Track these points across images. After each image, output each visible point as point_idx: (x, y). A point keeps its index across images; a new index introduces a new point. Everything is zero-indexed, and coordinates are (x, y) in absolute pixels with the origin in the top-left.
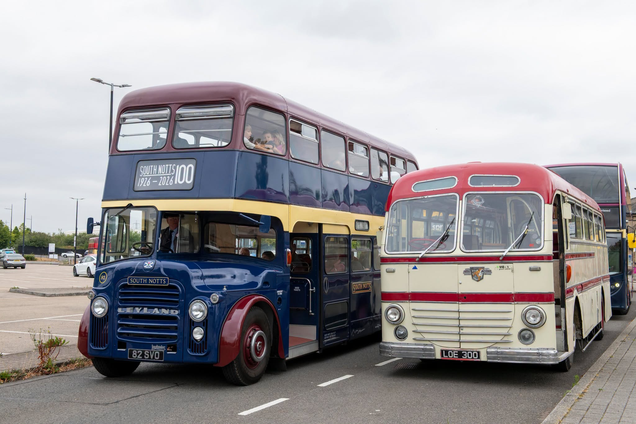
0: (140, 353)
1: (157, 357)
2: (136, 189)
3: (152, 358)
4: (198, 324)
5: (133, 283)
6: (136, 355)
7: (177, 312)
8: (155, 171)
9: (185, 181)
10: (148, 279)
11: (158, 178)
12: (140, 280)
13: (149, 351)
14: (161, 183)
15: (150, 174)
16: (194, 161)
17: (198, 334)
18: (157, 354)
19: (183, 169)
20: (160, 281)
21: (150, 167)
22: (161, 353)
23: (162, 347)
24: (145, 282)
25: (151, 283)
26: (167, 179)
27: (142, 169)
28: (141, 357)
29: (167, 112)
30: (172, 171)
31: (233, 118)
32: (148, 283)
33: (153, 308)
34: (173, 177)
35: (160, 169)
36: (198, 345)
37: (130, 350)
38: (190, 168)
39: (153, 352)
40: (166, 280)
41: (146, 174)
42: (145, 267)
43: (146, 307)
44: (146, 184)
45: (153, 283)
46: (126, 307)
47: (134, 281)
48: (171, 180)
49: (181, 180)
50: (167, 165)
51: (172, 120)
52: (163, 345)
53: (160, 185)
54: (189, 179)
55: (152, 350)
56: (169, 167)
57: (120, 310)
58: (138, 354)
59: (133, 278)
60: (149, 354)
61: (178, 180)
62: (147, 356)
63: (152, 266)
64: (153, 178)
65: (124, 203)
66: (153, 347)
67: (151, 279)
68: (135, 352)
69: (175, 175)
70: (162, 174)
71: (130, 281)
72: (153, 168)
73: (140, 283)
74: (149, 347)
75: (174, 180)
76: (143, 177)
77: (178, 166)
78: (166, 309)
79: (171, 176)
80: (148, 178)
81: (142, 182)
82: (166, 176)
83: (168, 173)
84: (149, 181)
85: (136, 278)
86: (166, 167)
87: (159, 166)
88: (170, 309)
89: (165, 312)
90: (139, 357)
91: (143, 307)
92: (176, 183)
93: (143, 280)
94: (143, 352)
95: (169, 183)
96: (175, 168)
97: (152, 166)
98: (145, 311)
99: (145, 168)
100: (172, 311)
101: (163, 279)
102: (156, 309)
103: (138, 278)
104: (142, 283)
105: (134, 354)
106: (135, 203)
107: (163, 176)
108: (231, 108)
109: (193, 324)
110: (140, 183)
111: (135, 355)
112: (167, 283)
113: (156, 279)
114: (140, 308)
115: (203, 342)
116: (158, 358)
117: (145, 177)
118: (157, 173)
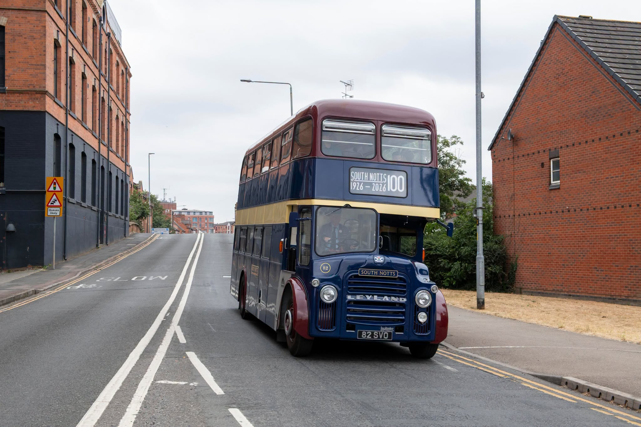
0: (369, 334)
1: (386, 336)
2: (352, 192)
3: (381, 337)
4: (423, 310)
5: (364, 274)
6: (366, 336)
7: (405, 300)
8: (366, 177)
9: (397, 190)
10: (379, 272)
11: (370, 184)
12: (371, 272)
13: (378, 332)
14: (375, 189)
15: (361, 179)
16: (405, 174)
17: (422, 318)
18: (386, 335)
19: (394, 179)
20: (390, 273)
21: (361, 174)
22: (390, 334)
23: (390, 329)
24: (376, 274)
25: (381, 275)
26: (379, 186)
27: (353, 175)
28: (371, 337)
29: (371, 127)
30: (383, 180)
31: (431, 141)
32: (378, 274)
33: (383, 296)
34: (385, 185)
35: (371, 176)
36: (422, 327)
37: (359, 332)
38: (401, 179)
39: (382, 333)
40: (396, 273)
41: (357, 179)
42: (376, 261)
43: (376, 295)
44: (359, 188)
45: (383, 275)
46: (356, 295)
47: (365, 273)
48: (384, 187)
49: (394, 188)
50: (378, 174)
51: (378, 135)
52: (391, 326)
53: (373, 190)
54: (401, 188)
55: (382, 331)
56: (380, 175)
57: (349, 297)
58: (367, 335)
59: (364, 270)
60: (378, 335)
61: (390, 188)
62: (376, 336)
63: (383, 261)
64: (365, 184)
65: (342, 203)
66: (382, 328)
67: (382, 271)
68: (364, 333)
69: (387, 183)
70: (373, 180)
71: (361, 273)
72: (364, 174)
73: (371, 274)
74: (378, 328)
75: (387, 187)
76: (354, 181)
77: (389, 176)
78: (395, 296)
79: (383, 184)
80: (360, 183)
81: (355, 186)
82: (379, 183)
83: (380, 180)
84: (361, 186)
85: (367, 270)
86: (377, 175)
87: (370, 173)
88: (399, 297)
89: (394, 299)
90: (368, 337)
91: (373, 295)
92: (389, 190)
93: (374, 273)
94: (373, 333)
95: (382, 189)
96: (386, 177)
97: (363, 173)
98: (376, 298)
99: (356, 174)
100: (401, 299)
101: (393, 272)
102: (386, 297)
103: (369, 270)
104: (373, 275)
105: (363, 334)
106: (353, 204)
107: (375, 183)
108: (428, 132)
109: (418, 309)
110: (353, 187)
111: (364, 336)
112: (396, 275)
113: (386, 271)
114: (371, 296)
115: (427, 324)
116: (387, 338)
117: (356, 182)
118: (369, 179)
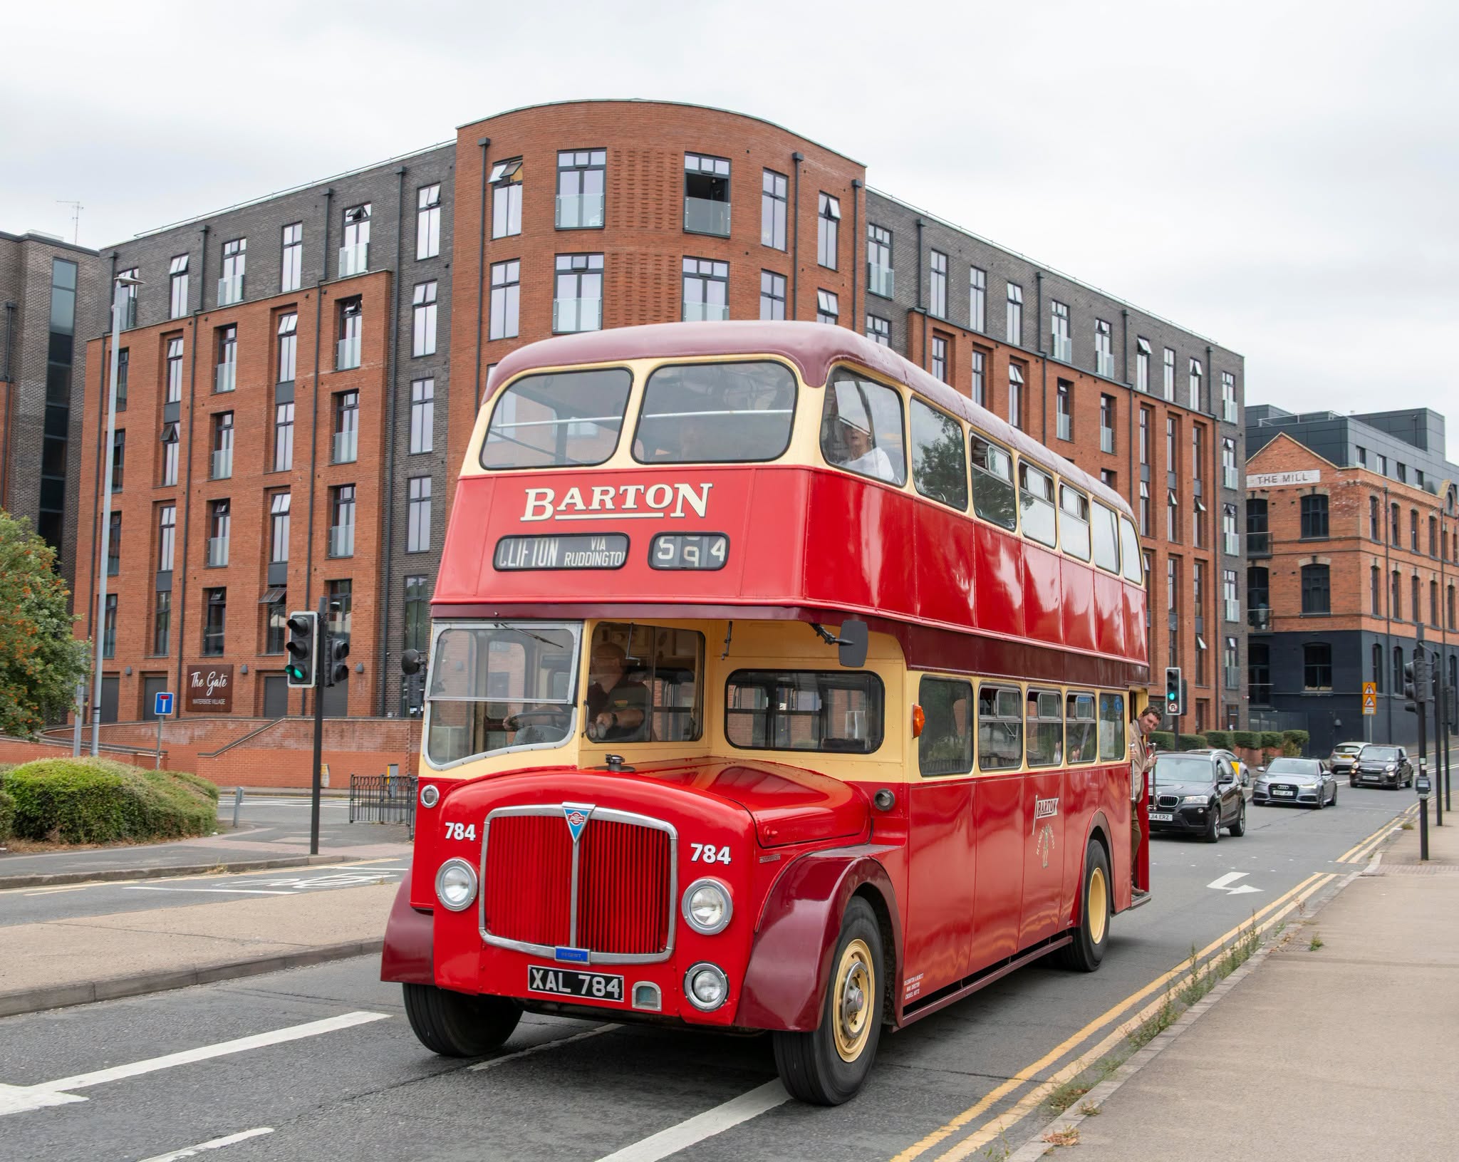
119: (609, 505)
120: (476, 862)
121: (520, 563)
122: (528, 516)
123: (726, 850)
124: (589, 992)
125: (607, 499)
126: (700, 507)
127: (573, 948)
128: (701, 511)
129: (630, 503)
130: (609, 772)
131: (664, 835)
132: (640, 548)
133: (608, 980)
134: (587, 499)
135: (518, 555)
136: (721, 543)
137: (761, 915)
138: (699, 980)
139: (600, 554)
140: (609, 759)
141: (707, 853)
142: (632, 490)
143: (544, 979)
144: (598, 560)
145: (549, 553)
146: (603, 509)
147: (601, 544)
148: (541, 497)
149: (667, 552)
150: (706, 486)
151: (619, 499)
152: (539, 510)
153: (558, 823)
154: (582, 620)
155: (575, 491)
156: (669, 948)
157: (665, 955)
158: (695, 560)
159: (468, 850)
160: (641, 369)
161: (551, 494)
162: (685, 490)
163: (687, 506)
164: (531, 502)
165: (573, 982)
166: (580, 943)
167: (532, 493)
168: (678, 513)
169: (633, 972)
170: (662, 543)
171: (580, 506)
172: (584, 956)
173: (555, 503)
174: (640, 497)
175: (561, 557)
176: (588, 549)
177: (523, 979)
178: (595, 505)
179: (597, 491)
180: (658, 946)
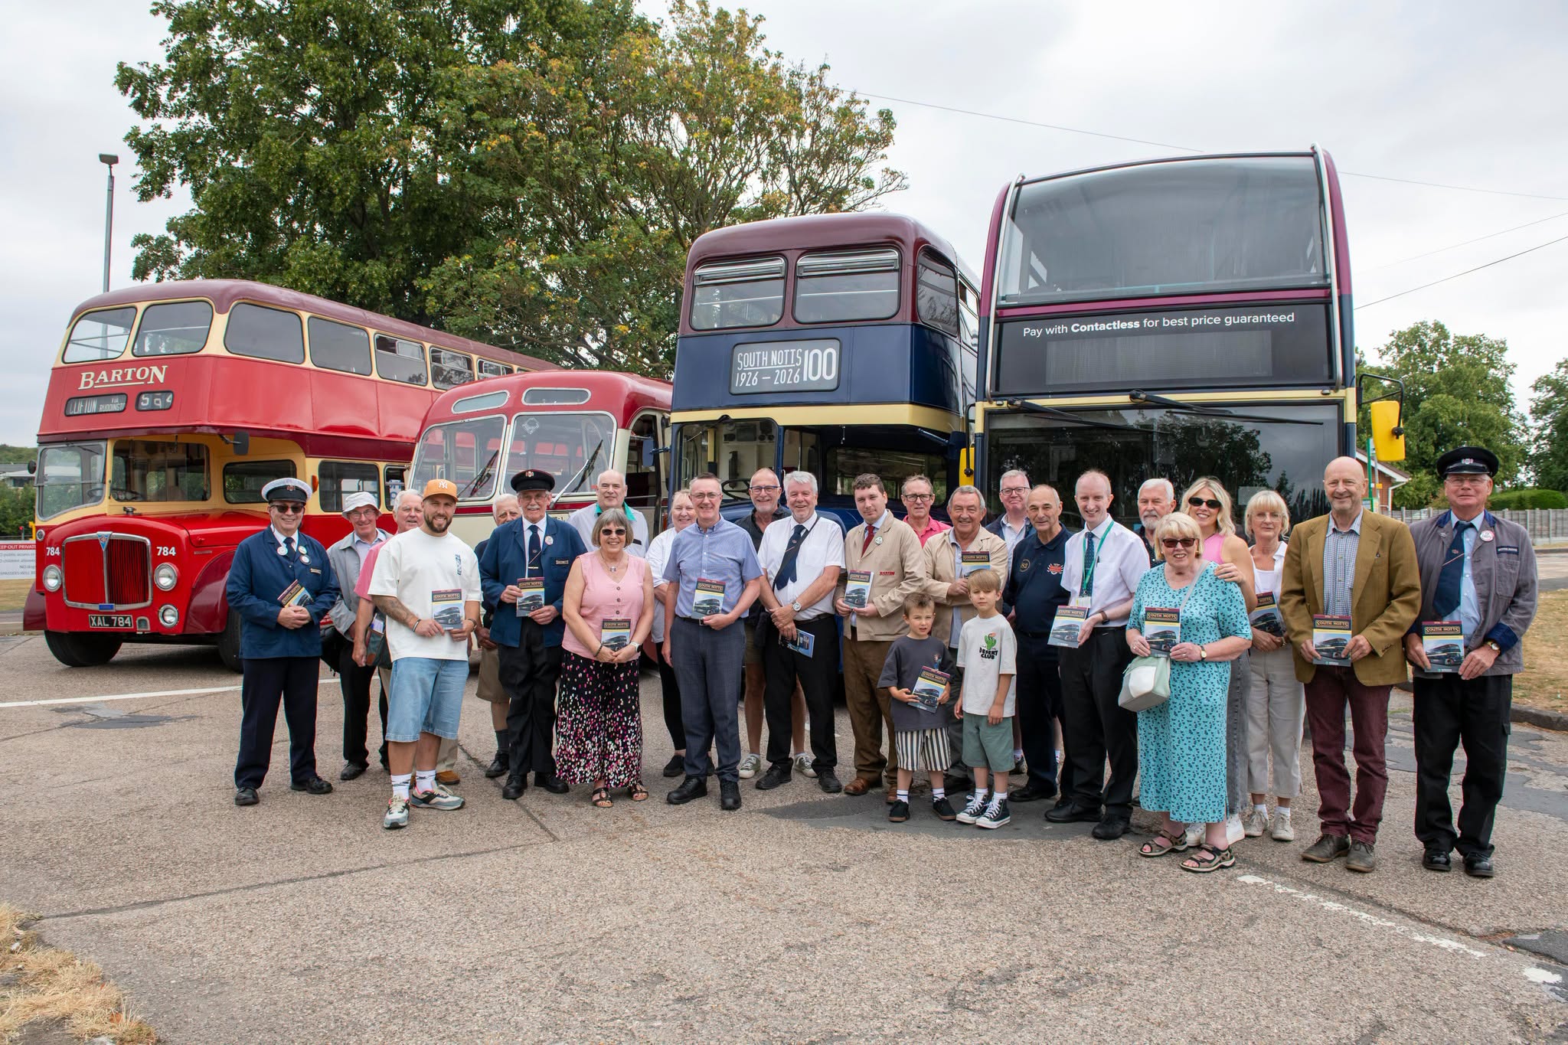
2: (734, 391)
8: (765, 360)
9: (822, 377)
11: (772, 373)
14: (778, 380)
15: (756, 366)
16: (837, 343)
19: (816, 356)
21: (756, 355)
26: (788, 373)
27: (742, 359)
29: (781, 262)
30: (796, 360)
31: (900, 271)
34: (799, 370)
35: (774, 358)
38: (830, 355)
41: (749, 367)
44: (750, 382)
48: (796, 375)
49: (815, 373)
50: (787, 351)
51: (791, 276)
53: (776, 383)
54: (829, 373)
56: (790, 353)
61: (808, 375)
64: (762, 373)
65: (715, 415)
69: (802, 367)
70: (777, 365)
72: (761, 355)
75: (801, 374)
76: (743, 371)
77: (807, 352)
79: (795, 369)
80: (754, 372)
81: (744, 380)
82: (787, 369)
83: (789, 363)
84: (755, 377)
86: (785, 353)
87: (773, 352)
92: (805, 379)
95: (792, 379)
96: (802, 355)
97: (758, 353)
99: (747, 356)
106: (735, 414)
107: (781, 369)
108: (895, 255)
110: (740, 381)
117: (747, 372)
118: (769, 364)
119: (119, 379)
120: (58, 563)
121: (80, 411)
122: (82, 387)
123: (173, 548)
124: (117, 625)
125: (119, 376)
126: (161, 378)
127: (107, 604)
128: (162, 381)
129: (129, 378)
130: (127, 516)
131: (143, 544)
132: (132, 400)
133: (125, 618)
134: (109, 377)
135: (79, 407)
136: (171, 396)
137: (196, 580)
138: (167, 613)
139: (116, 405)
140: (125, 509)
141: (164, 551)
142: (130, 371)
143: (96, 621)
144: (115, 408)
145: (92, 406)
146: (117, 382)
147: (116, 400)
148: (88, 376)
149: (146, 401)
150: (164, 367)
151: (124, 376)
152: (87, 383)
153: (95, 543)
154: (106, 439)
155: (104, 373)
156: (150, 598)
157: (149, 603)
158: (160, 405)
159: (55, 560)
160: (141, 306)
161: (92, 374)
162: (155, 369)
163: (155, 375)
164: (84, 379)
165: (109, 621)
166: (111, 601)
167: (84, 375)
168: (151, 382)
169: (135, 613)
170: (143, 397)
171: (106, 380)
172: (112, 607)
173: (95, 379)
174: (134, 374)
175: (98, 407)
176: (110, 403)
177: (87, 622)
178: (113, 380)
179: (114, 372)
180: (146, 600)
